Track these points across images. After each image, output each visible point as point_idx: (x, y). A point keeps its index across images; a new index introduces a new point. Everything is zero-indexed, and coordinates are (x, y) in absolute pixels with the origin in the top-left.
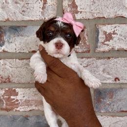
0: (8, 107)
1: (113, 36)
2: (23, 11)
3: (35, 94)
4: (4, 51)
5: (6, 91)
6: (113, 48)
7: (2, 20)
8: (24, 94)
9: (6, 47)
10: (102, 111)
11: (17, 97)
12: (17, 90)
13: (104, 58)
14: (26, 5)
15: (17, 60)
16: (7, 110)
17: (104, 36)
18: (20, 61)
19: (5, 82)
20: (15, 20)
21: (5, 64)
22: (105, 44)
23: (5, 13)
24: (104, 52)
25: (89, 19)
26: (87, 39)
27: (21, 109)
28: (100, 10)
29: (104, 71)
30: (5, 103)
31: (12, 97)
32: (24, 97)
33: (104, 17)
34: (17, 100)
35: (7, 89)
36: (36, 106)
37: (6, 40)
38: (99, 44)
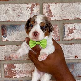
0: (10, 75)
1: (74, 30)
2: (19, 15)
3: (26, 67)
4: (6, 40)
6: (74, 38)
7: (5, 21)
8: (19, 67)
9: (8, 38)
11: (15, 69)
12: (15, 64)
13: (68, 44)
14: (20, 12)
15: (15, 46)
16: (9, 77)
17: (68, 31)
18: (17, 46)
19: (7, 60)
20: (13, 21)
21: (8, 49)
22: (69, 36)
23: (7, 17)
24: (68, 40)
25: (59, 20)
26: (58, 32)
27: (18, 76)
29: (68, 52)
30: (7, 73)
31: (12, 69)
32: (19, 69)
33: (68, 19)
34: (15, 71)
35: (9, 64)
36: (27, 74)
37: (8, 33)
38: (65, 35)
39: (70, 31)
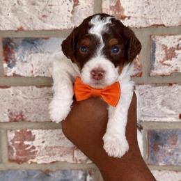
0: (20, 157)
1: (176, 52)
2: (44, 16)
3: (61, 138)
4: (15, 75)
5: (16, 133)
6: (176, 70)
7: (12, 29)
8: (43, 138)
9: (18, 69)
10: (160, 164)
11: (34, 142)
12: (34, 132)
13: (163, 84)
14: (48, 7)
15: (35, 88)
16: (18, 161)
17: (163, 52)
18: (38, 89)
19: (16, 121)
20: (32, 29)
21: (17, 94)
22: (165, 64)
23: (16, 18)
24: (163, 76)
25: (141, 28)
27: (39, 160)
28: (158, 13)
29: (163, 103)
30: (15, 151)
31: (26, 143)
32: (43, 142)
33: (163, 25)
34: (34, 148)
35: (19, 131)
36: (61, 156)
37: (19, 58)
38: (156, 64)
39: (167, 54)
